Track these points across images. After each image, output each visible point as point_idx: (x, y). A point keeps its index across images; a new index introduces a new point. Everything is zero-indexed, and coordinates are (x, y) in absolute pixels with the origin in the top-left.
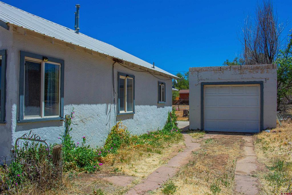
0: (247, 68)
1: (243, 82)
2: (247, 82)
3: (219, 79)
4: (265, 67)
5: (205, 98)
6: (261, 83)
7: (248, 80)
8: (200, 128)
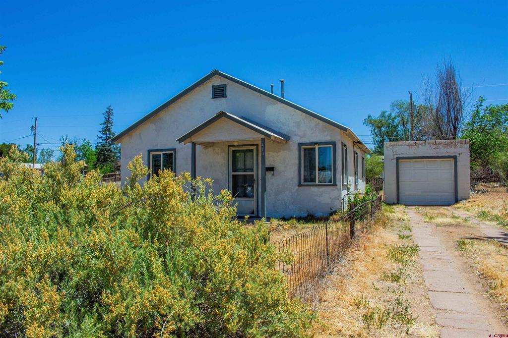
0: (442, 143)
1: (438, 156)
2: (442, 156)
3: (414, 153)
4: (459, 142)
5: (400, 172)
6: (455, 158)
7: (443, 155)
8: (396, 202)
